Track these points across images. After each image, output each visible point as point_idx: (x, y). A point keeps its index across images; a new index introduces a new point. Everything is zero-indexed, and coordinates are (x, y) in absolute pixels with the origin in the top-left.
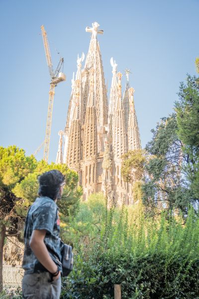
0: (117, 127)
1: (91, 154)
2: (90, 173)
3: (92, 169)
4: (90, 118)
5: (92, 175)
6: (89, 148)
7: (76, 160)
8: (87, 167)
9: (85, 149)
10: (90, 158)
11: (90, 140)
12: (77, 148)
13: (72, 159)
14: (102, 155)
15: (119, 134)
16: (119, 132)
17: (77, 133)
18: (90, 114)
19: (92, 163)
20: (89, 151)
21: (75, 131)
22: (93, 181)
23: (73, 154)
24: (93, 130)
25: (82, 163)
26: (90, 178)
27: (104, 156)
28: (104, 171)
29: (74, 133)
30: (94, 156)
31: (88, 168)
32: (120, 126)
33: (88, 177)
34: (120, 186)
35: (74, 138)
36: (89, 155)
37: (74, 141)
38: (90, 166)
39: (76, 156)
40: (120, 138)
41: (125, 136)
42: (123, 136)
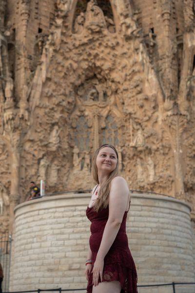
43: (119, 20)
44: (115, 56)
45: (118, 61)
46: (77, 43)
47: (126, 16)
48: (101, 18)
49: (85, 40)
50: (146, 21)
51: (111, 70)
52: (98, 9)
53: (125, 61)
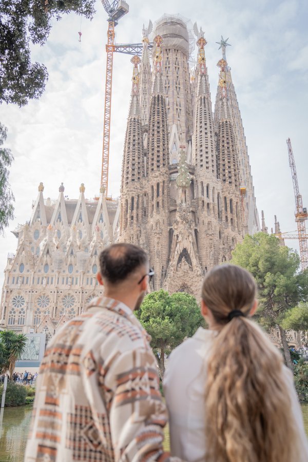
0: (199, 123)
1: (158, 166)
2: (158, 195)
3: (161, 190)
4: (156, 112)
5: (160, 199)
6: (156, 158)
7: (136, 177)
8: (152, 187)
9: (150, 160)
10: (157, 174)
11: (156, 145)
12: (136, 159)
13: (130, 176)
14: (176, 168)
15: (203, 134)
16: (203, 129)
17: (136, 138)
18: (156, 107)
19: (160, 180)
20: (155, 162)
21: (132, 135)
22: (163, 207)
23: (130, 169)
24: (161, 129)
25: (144, 182)
26: (158, 203)
27: (178, 168)
28: (180, 191)
29: (132, 137)
30: (163, 170)
31: (155, 188)
32: (203, 121)
33: (154, 203)
34: (205, 213)
35: (131, 146)
36: (155, 168)
37: (131, 149)
38: (158, 185)
39: (136, 172)
40: (204, 140)
41: (213, 134)
42: (209, 134)
43: (195, 268)
44: (193, 281)
45: (194, 283)
46: (178, 276)
47: (197, 267)
48: (187, 266)
49: (182, 275)
50: (204, 264)
51: (191, 286)
52: (187, 263)
53: (196, 284)
